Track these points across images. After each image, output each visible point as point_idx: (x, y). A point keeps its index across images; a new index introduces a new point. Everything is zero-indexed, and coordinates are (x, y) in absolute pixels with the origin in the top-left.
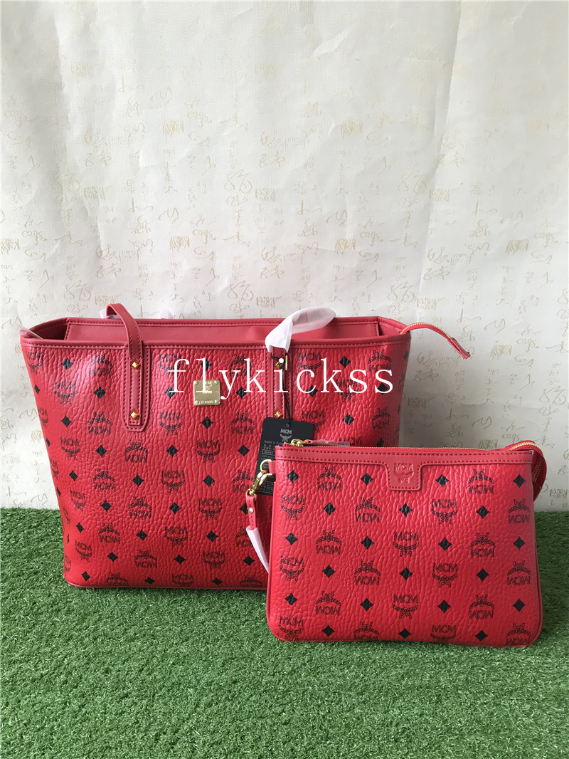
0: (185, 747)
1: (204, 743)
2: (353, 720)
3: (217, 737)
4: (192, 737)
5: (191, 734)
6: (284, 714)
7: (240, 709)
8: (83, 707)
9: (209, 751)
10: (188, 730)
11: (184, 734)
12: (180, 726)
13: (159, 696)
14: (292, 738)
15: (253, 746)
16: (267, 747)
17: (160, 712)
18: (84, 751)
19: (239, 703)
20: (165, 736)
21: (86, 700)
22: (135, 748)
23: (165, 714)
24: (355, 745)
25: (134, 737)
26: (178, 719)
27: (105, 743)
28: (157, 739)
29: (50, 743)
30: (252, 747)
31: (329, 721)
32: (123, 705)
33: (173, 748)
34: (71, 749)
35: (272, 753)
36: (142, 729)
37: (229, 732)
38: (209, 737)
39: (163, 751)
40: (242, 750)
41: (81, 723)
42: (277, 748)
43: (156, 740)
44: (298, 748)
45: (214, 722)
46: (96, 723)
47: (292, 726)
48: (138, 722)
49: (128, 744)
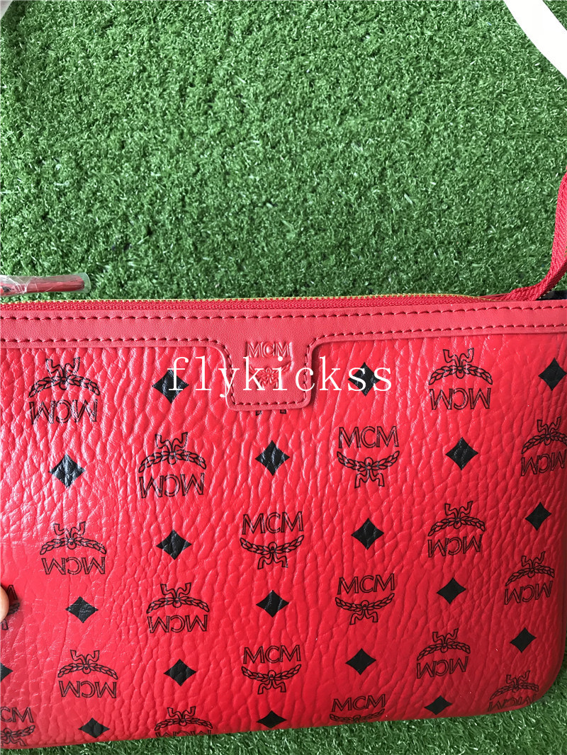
0: (230, 104)
1: (256, 96)
2: (476, 40)
3: (274, 85)
4: (236, 87)
5: (233, 84)
6: (367, 37)
7: (299, 34)
8: (48, 47)
9: (265, 108)
10: (227, 77)
11: (221, 85)
12: (212, 71)
13: (163, 20)
14: (386, 78)
15: (330, 95)
16: (351, 95)
17: (174, 48)
18: (81, 124)
19: (295, 24)
20: (194, 89)
21: (49, 36)
22: (155, 113)
23: (182, 53)
24: (481, 82)
25: (147, 94)
26: (206, 59)
27: (107, 108)
28: (182, 93)
29: (25, 116)
30: (329, 97)
31: (440, 44)
32: (112, 42)
33: (211, 107)
34: (59, 122)
35: (360, 105)
36: (156, 80)
37: (290, 76)
38: (261, 88)
39: (199, 114)
40: (315, 104)
41: (56, 77)
42: (365, 96)
43: (182, 96)
44: (397, 94)
45: (263, 60)
46: (80, 75)
47: (384, 58)
48: (144, 70)
49: (142, 107)
